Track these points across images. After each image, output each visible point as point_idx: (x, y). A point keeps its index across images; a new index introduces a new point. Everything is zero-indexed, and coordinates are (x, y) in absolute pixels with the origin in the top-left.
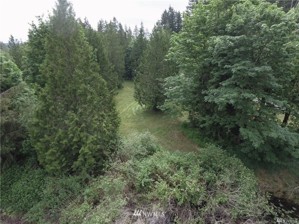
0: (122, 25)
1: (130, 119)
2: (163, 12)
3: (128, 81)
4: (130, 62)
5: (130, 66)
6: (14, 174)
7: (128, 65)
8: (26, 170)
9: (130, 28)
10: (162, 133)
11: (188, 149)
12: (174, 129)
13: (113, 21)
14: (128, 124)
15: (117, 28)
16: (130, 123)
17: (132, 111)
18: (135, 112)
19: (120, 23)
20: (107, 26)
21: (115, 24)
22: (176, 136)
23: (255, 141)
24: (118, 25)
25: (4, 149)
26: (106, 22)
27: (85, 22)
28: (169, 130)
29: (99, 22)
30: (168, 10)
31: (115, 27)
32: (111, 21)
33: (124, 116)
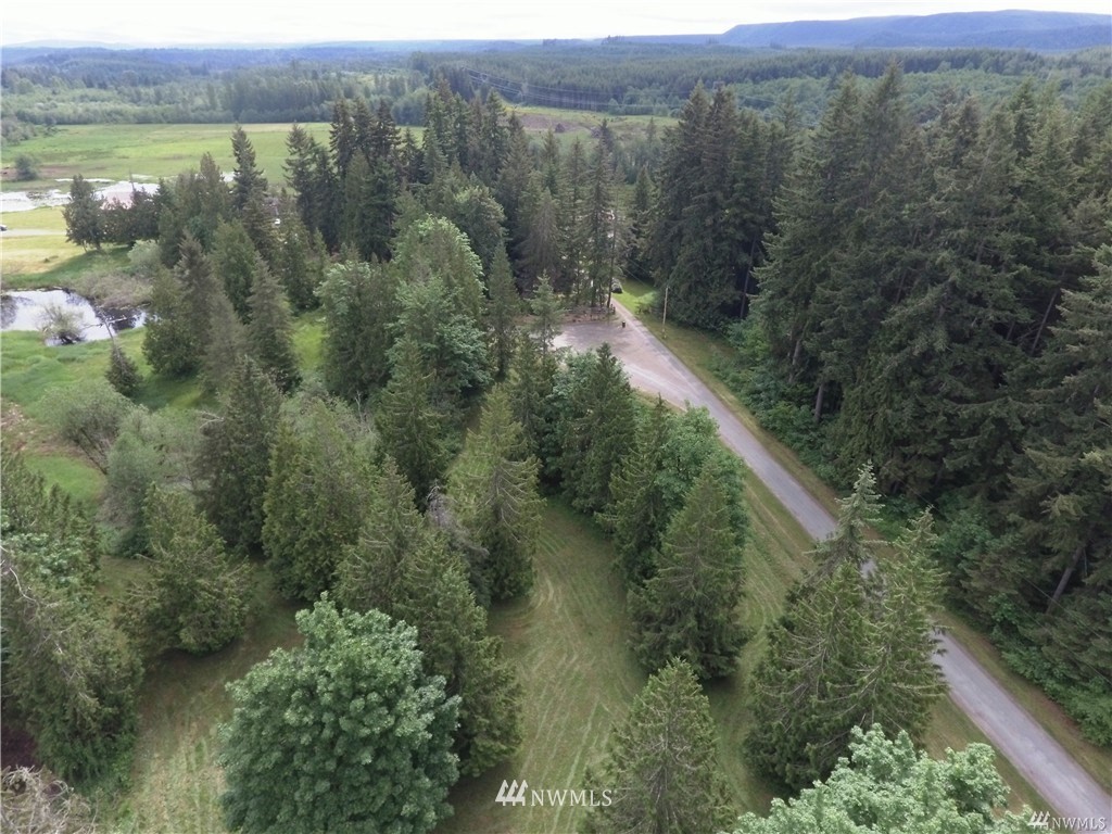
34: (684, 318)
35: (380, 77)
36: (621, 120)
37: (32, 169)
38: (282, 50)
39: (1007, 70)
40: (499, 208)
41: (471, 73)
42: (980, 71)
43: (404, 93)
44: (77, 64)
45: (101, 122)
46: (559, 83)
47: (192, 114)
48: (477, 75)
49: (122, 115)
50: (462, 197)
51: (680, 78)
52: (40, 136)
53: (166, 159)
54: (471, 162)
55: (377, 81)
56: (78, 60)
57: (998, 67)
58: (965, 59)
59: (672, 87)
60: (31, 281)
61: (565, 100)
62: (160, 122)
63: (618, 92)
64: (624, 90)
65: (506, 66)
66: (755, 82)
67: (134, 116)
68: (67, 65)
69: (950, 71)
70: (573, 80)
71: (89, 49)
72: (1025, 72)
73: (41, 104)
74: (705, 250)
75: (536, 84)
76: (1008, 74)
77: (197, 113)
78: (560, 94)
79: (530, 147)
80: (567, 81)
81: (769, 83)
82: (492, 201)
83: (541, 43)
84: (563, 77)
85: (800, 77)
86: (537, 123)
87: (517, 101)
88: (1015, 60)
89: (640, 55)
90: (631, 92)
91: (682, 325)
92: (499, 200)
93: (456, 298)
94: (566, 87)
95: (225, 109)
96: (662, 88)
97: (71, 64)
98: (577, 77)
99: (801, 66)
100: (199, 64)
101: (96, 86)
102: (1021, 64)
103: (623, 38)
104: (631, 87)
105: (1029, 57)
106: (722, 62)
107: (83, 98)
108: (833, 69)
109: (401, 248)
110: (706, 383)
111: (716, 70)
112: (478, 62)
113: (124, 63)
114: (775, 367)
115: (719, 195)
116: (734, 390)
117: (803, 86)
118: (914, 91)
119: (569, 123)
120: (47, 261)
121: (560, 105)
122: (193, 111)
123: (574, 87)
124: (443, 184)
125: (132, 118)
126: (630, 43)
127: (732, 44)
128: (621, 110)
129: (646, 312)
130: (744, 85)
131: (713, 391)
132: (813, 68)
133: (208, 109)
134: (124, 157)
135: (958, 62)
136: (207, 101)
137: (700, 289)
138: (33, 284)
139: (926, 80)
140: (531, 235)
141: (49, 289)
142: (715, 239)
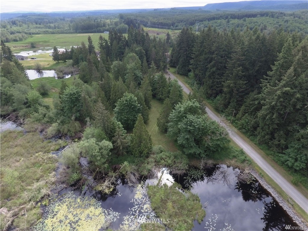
1: (155, 136)
3: (153, 99)
5: (155, 91)
10: (166, 144)
18: (157, 131)
28: (169, 142)
34: (181, 73)
35: (111, 21)
36: (173, 31)
37: (34, 45)
38: (83, 13)
39: (275, 17)
40: (144, 52)
41: (135, 19)
42: (268, 17)
43: (118, 25)
44: (30, 18)
45: (43, 34)
46: (158, 22)
47: (65, 31)
48: (136, 20)
49: (48, 32)
50: (137, 49)
51: (189, 20)
52: (30, 38)
53: (63, 43)
54: (138, 42)
55: (110, 22)
56: (30, 17)
57: (273, 16)
58: (264, 14)
59: (187, 22)
60: (47, 68)
61: (160, 26)
62: (57, 33)
63: (173, 24)
64: (174, 23)
65: (144, 17)
66: (209, 21)
67: (51, 32)
68: (27, 18)
69: (260, 17)
70: (162, 21)
71: (31, 13)
72: (279, 17)
73: (27, 29)
74: (185, 59)
75: (152, 22)
76: (275, 18)
77: (66, 31)
78: (158, 25)
79: (150, 39)
80: (160, 21)
81: (212, 21)
82: (143, 50)
83: (153, 10)
84: (159, 20)
85: (220, 19)
86: (152, 33)
87: (147, 27)
88: (277, 14)
89: (180, 13)
90: (176, 24)
91: (181, 75)
92: (144, 50)
93: (137, 66)
94: (160, 23)
95: (73, 30)
96: (185, 23)
97: (29, 18)
98: (163, 20)
99: (221, 17)
100: (62, 17)
101: (38, 24)
102: (279, 15)
103: (176, 8)
104: (176, 23)
105: (281, 13)
106: (201, 15)
107: (36, 27)
108: (229, 17)
109: (126, 59)
110: (184, 84)
111: (199, 18)
112: (137, 16)
113: (42, 17)
114: (195, 79)
115: (187, 48)
116: (189, 84)
117: (221, 22)
118: (248, 23)
119: (160, 33)
120: (48, 65)
121: (158, 28)
122: (65, 30)
123: (162, 23)
124: (133, 47)
125: (50, 32)
126: (178, 10)
127: (205, 9)
128: (174, 29)
129: (174, 72)
130: (206, 22)
131: (185, 85)
132: (224, 17)
133: (69, 30)
134: (52, 42)
135: (262, 15)
136: (69, 28)
137: (184, 67)
138: (47, 69)
139: (252, 20)
140: (151, 57)
141: (51, 70)
142: (186, 57)
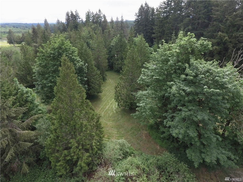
0: (106, 16)
1: (111, 118)
2: (140, 7)
3: (110, 71)
4: (112, 57)
5: (111, 60)
6: (36, 173)
7: (110, 59)
8: (43, 170)
9: (112, 18)
10: (134, 133)
11: (152, 149)
12: (143, 129)
13: (98, 13)
14: (109, 123)
15: (102, 19)
16: (111, 122)
17: (113, 109)
18: (115, 110)
19: (104, 15)
20: (93, 16)
21: (100, 15)
22: (144, 136)
23: (196, 161)
24: (103, 16)
25: (30, 159)
26: (92, 13)
27: (76, 14)
28: (139, 130)
29: (87, 12)
30: (144, 5)
31: (100, 17)
32: (97, 12)
33: (107, 114)
